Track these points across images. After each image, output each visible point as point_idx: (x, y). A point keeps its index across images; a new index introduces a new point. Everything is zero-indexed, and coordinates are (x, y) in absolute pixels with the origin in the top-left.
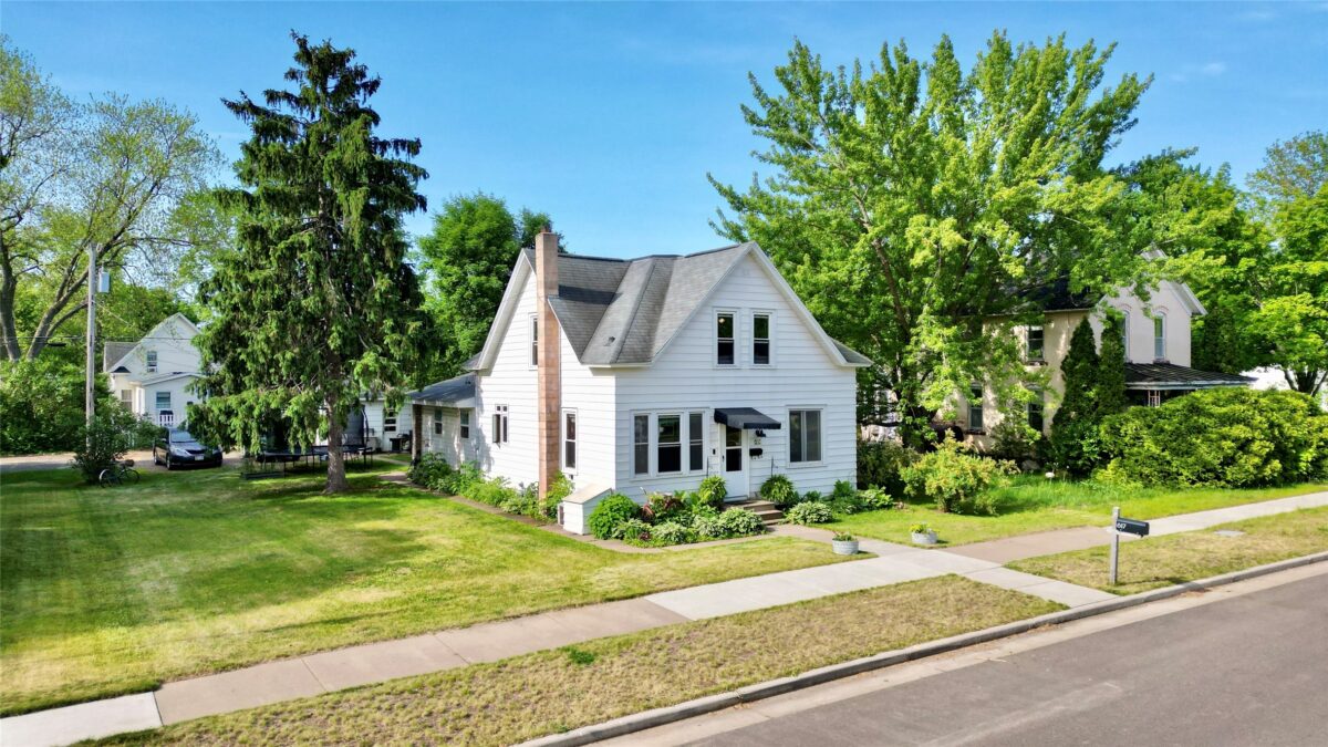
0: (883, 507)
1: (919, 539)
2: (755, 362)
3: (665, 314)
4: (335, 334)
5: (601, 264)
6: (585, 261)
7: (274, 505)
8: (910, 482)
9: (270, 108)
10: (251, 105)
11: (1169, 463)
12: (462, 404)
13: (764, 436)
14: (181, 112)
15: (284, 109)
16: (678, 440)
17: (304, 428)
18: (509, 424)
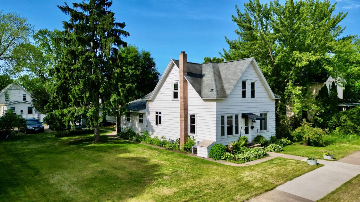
0: (289, 144)
1: (329, 158)
2: (252, 98)
3: (224, 81)
4: (102, 88)
5: (195, 65)
6: (190, 64)
7: (79, 148)
8: (296, 136)
9: (75, 9)
10: (68, 7)
11: (356, 128)
12: (141, 112)
13: (255, 122)
14: (21, 17)
15: (80, 10)
16: (232, 124)
17: (92, 121)
18: (162, 118)
